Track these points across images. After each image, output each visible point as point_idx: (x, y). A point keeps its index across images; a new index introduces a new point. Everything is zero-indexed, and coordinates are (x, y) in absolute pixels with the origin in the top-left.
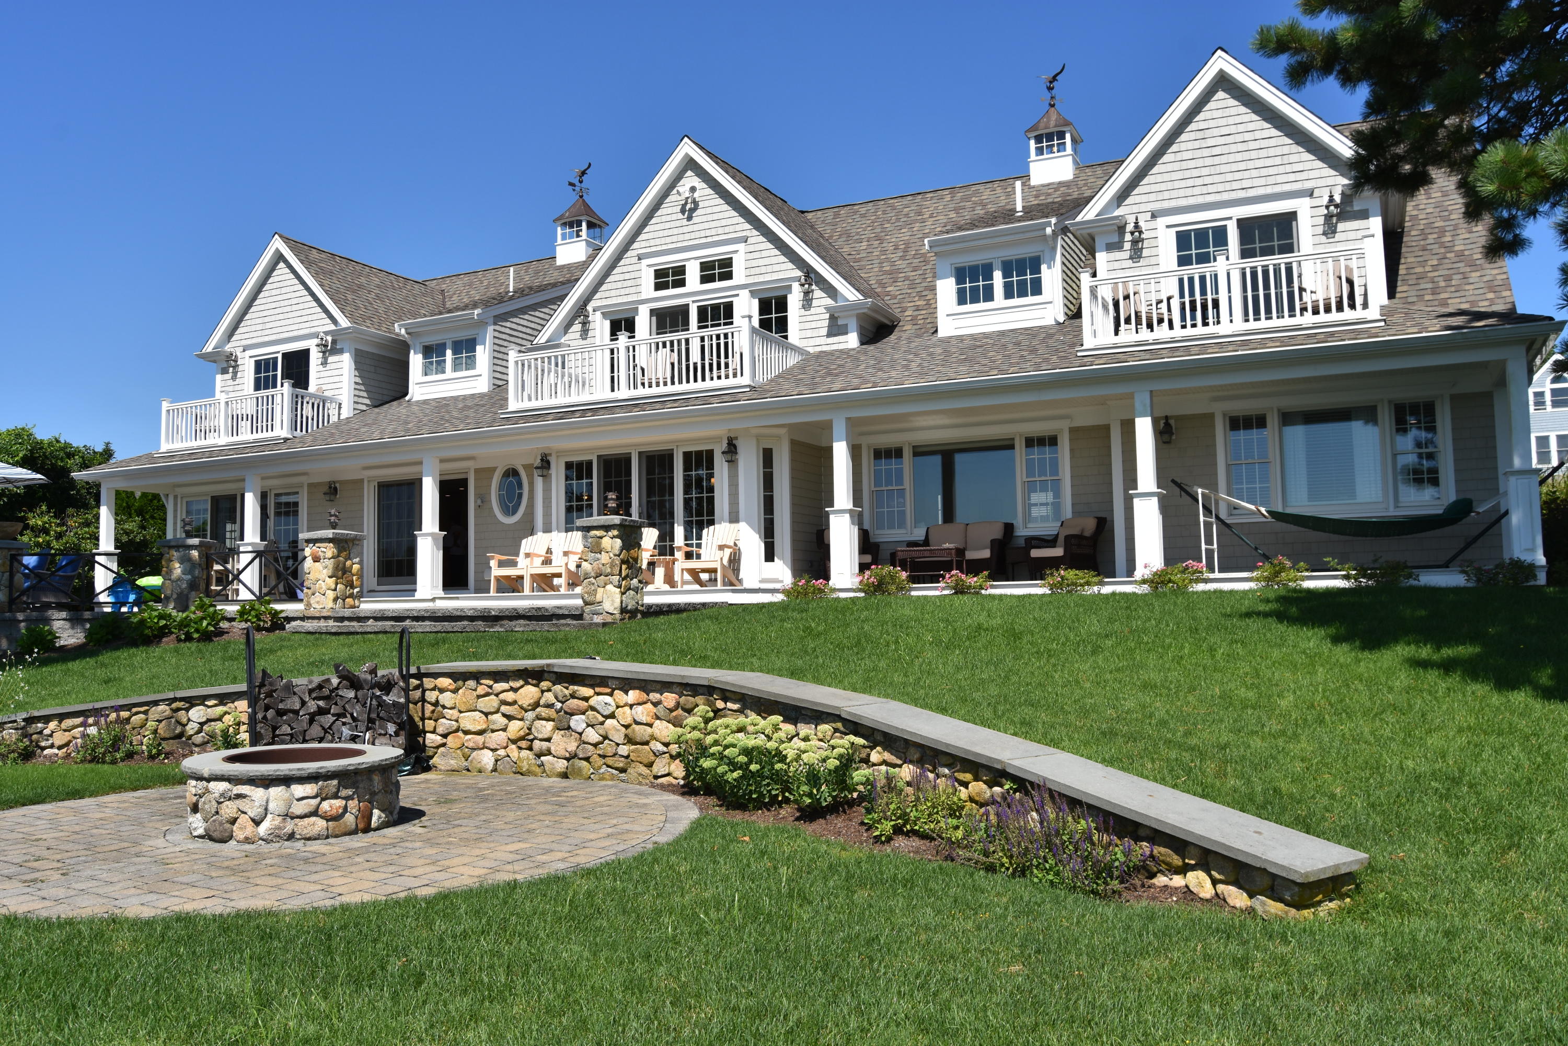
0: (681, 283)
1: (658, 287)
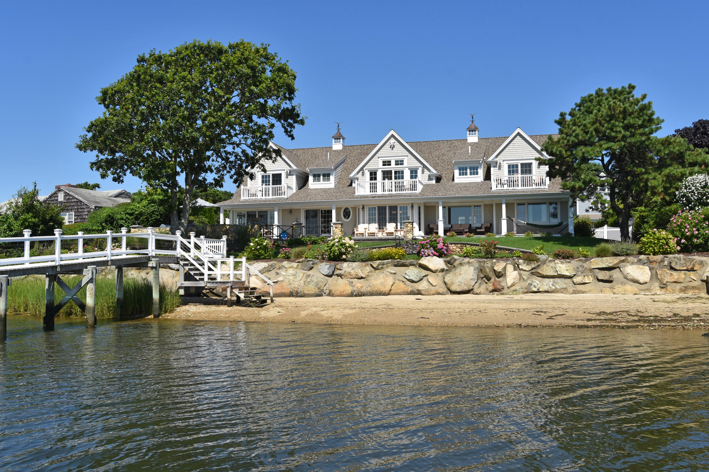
0: (390, 165)
1: (383, 165)
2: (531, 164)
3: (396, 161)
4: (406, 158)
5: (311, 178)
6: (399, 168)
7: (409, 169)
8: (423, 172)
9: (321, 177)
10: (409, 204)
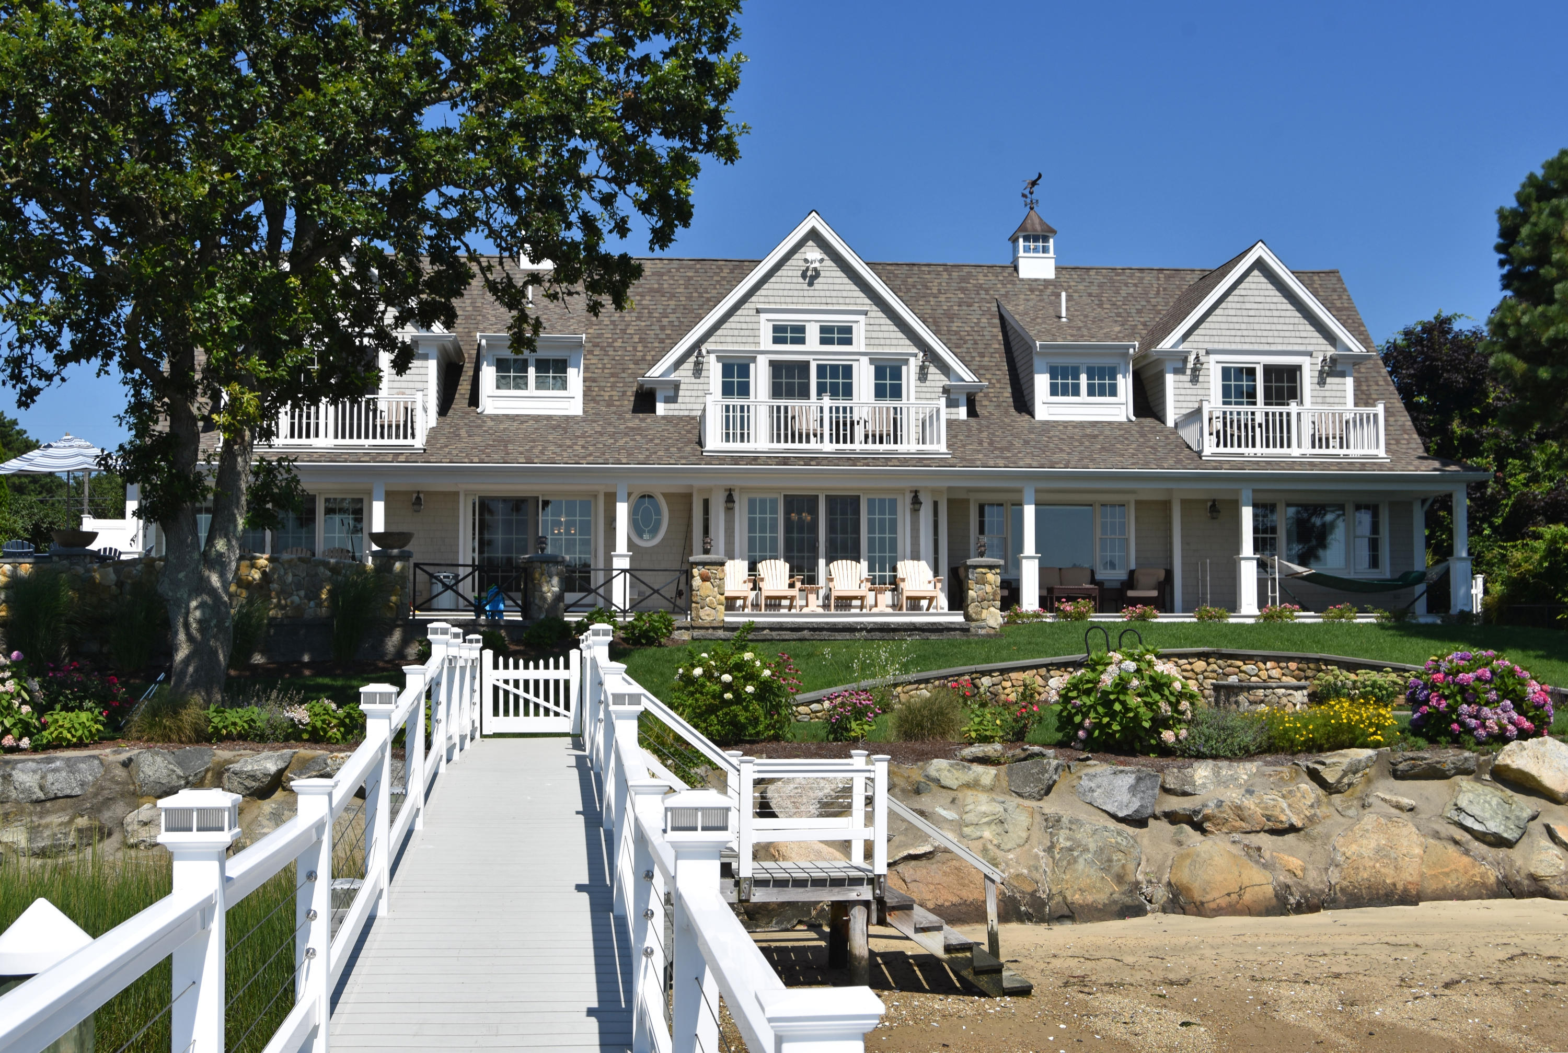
0: (802, 341)
1: (776, 341)
2: (1299, 368)
3: (823, 330)
4: (861, 318)
5: (488, 374)
6: (835, 353)
7: (872, 361)
8: (923, 375)
9: (532, 371)
10: (901, 491)
